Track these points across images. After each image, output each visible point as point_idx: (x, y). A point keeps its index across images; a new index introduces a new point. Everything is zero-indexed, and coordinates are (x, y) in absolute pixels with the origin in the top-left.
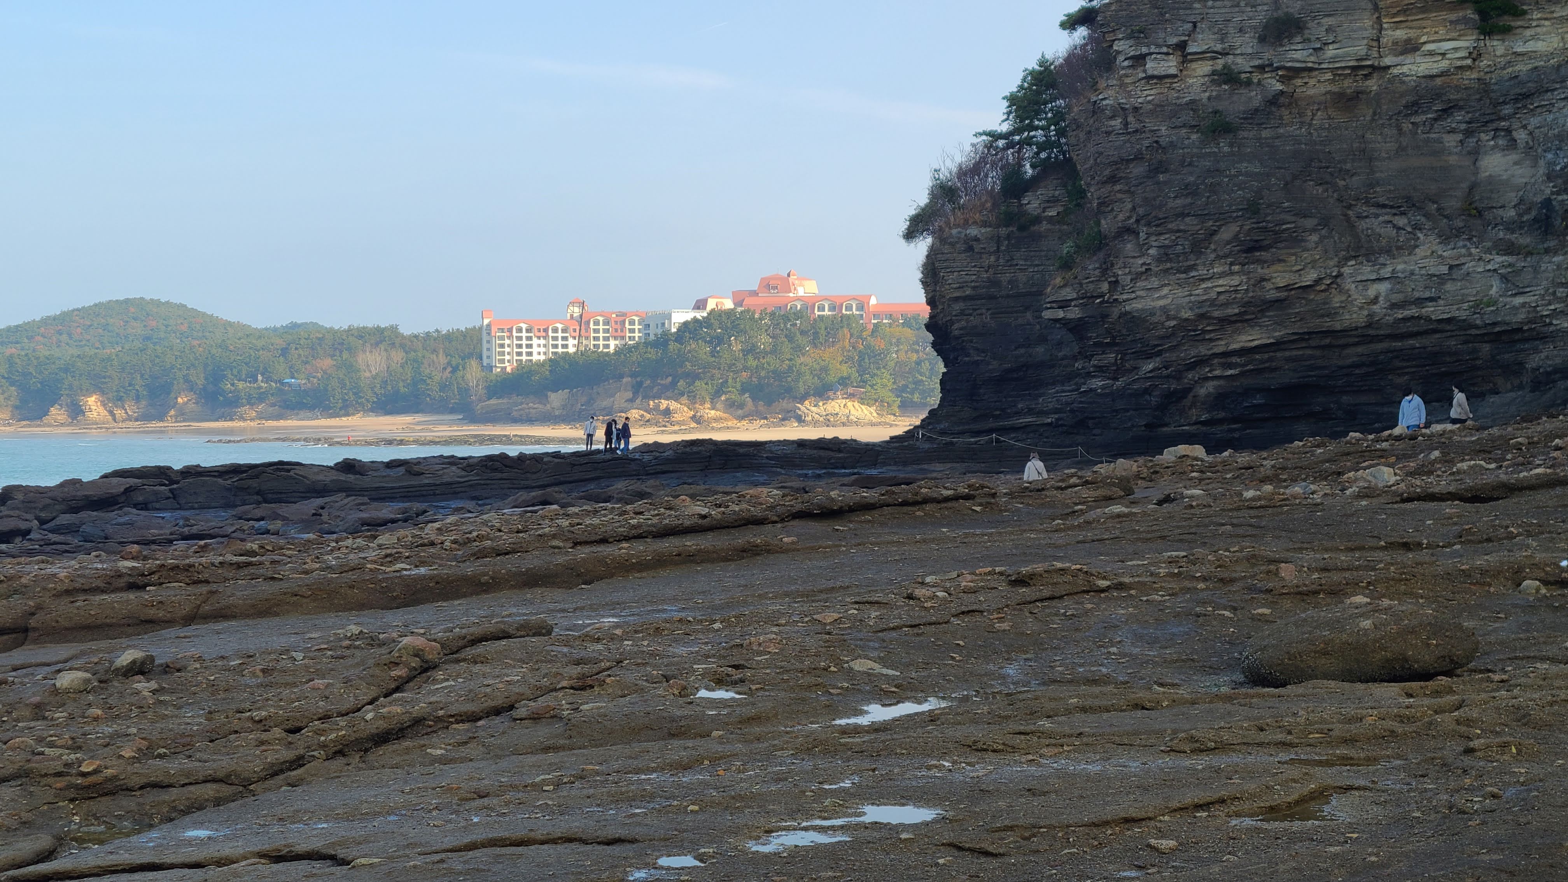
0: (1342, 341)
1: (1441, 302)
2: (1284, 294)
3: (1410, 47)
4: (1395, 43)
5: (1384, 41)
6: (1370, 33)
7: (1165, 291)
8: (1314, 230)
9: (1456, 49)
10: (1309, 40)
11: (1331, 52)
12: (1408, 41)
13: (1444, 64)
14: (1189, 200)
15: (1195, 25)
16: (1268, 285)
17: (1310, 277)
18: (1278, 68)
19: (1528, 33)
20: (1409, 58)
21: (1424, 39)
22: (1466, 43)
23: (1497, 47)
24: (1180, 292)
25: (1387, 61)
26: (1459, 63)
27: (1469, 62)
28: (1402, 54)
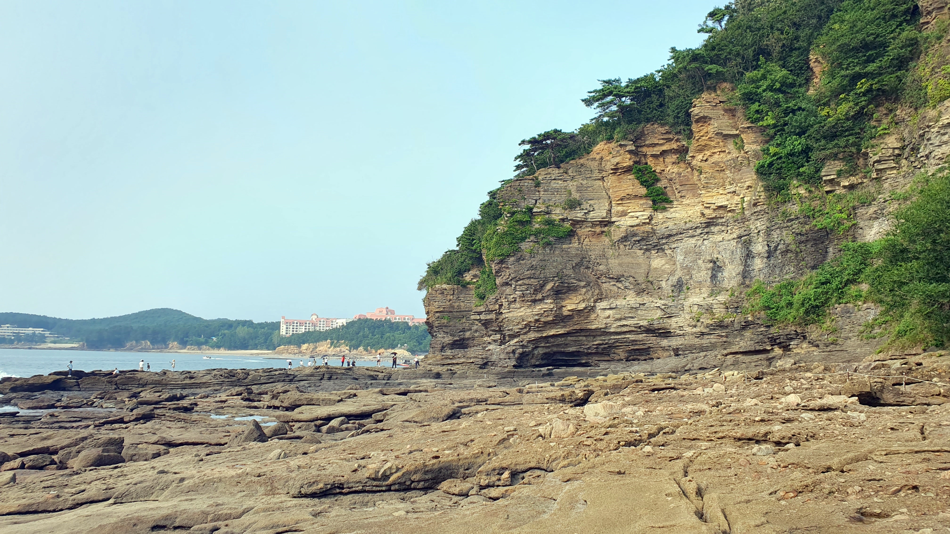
0: (594, 334)
1: (636, 319)
2: (571, 313)
3: (624, 214)
4: (618, 212)
5: (613, 211)
6: (607, 207)
7: (522, 309)
8: (584, 287)
9: (643, 215)
10: (583, 209)
11: (592, 214)
12: (623, 211)
13: (637, 221)
14: (533, 272)
15: (536, 201)
16: (564, 309)
17: (582, 306)
18: (570, 220)
19: (672, 210)
20: (623, 218)
21: (629, 211)
22: (647, 213)
23: (660, 216)
24: (528, 310)
25: (613, 219)
26: (644, 221)
27: (648, 221)
28: (620, 216)
